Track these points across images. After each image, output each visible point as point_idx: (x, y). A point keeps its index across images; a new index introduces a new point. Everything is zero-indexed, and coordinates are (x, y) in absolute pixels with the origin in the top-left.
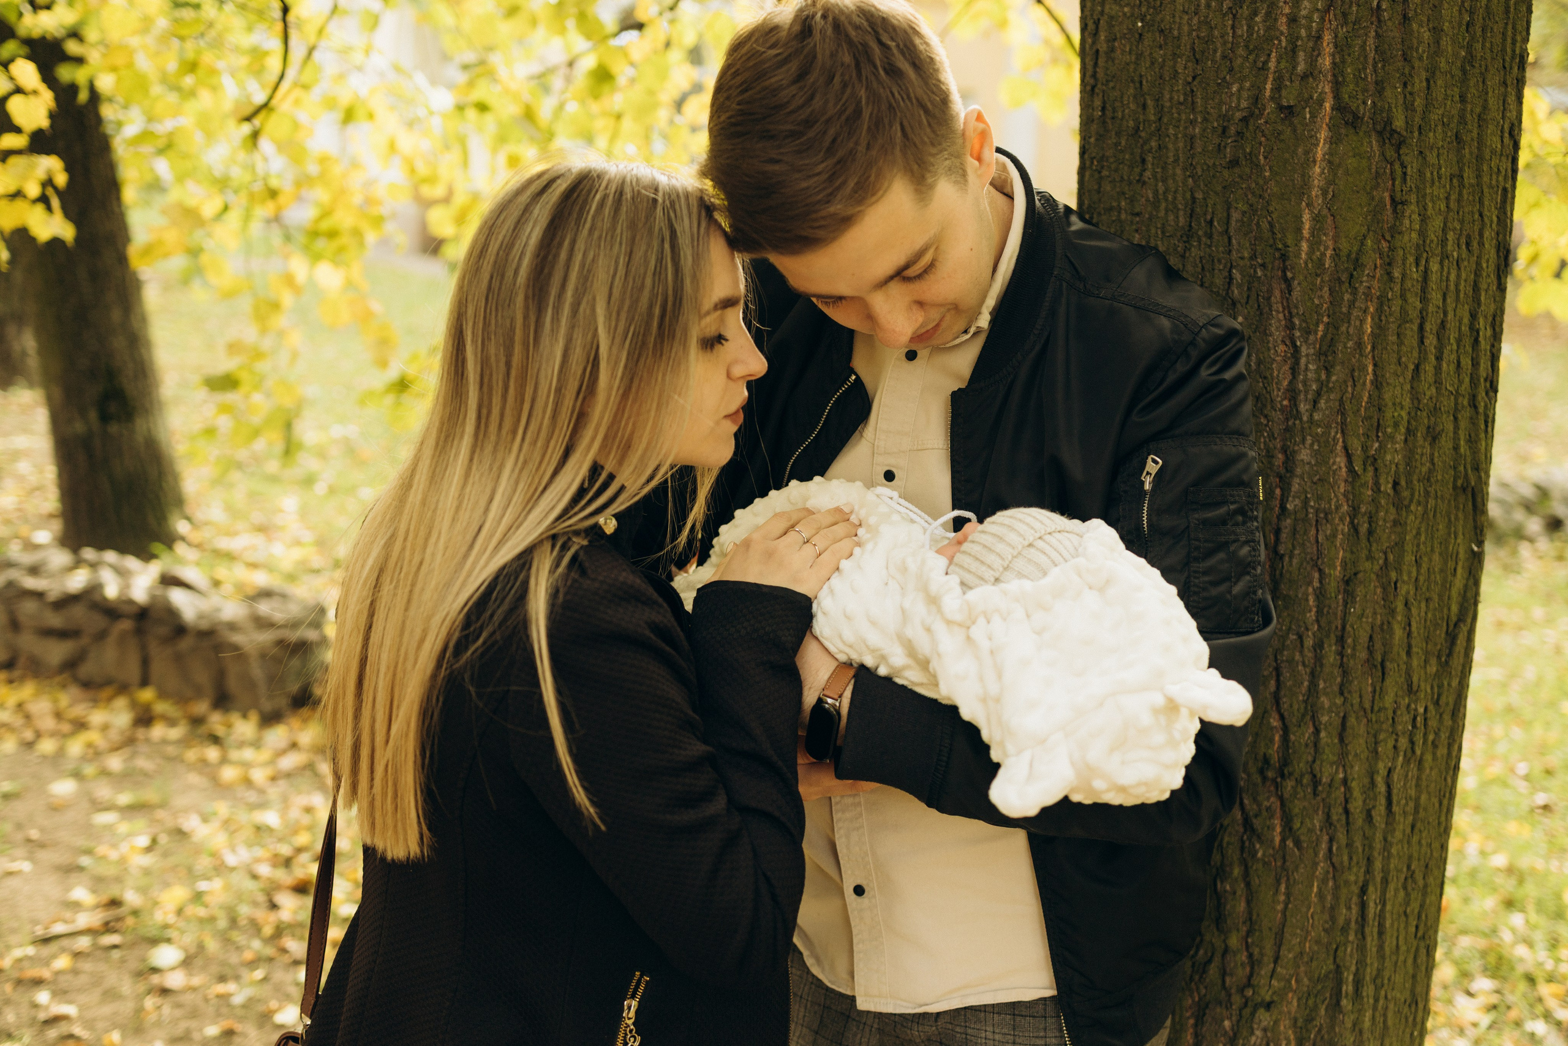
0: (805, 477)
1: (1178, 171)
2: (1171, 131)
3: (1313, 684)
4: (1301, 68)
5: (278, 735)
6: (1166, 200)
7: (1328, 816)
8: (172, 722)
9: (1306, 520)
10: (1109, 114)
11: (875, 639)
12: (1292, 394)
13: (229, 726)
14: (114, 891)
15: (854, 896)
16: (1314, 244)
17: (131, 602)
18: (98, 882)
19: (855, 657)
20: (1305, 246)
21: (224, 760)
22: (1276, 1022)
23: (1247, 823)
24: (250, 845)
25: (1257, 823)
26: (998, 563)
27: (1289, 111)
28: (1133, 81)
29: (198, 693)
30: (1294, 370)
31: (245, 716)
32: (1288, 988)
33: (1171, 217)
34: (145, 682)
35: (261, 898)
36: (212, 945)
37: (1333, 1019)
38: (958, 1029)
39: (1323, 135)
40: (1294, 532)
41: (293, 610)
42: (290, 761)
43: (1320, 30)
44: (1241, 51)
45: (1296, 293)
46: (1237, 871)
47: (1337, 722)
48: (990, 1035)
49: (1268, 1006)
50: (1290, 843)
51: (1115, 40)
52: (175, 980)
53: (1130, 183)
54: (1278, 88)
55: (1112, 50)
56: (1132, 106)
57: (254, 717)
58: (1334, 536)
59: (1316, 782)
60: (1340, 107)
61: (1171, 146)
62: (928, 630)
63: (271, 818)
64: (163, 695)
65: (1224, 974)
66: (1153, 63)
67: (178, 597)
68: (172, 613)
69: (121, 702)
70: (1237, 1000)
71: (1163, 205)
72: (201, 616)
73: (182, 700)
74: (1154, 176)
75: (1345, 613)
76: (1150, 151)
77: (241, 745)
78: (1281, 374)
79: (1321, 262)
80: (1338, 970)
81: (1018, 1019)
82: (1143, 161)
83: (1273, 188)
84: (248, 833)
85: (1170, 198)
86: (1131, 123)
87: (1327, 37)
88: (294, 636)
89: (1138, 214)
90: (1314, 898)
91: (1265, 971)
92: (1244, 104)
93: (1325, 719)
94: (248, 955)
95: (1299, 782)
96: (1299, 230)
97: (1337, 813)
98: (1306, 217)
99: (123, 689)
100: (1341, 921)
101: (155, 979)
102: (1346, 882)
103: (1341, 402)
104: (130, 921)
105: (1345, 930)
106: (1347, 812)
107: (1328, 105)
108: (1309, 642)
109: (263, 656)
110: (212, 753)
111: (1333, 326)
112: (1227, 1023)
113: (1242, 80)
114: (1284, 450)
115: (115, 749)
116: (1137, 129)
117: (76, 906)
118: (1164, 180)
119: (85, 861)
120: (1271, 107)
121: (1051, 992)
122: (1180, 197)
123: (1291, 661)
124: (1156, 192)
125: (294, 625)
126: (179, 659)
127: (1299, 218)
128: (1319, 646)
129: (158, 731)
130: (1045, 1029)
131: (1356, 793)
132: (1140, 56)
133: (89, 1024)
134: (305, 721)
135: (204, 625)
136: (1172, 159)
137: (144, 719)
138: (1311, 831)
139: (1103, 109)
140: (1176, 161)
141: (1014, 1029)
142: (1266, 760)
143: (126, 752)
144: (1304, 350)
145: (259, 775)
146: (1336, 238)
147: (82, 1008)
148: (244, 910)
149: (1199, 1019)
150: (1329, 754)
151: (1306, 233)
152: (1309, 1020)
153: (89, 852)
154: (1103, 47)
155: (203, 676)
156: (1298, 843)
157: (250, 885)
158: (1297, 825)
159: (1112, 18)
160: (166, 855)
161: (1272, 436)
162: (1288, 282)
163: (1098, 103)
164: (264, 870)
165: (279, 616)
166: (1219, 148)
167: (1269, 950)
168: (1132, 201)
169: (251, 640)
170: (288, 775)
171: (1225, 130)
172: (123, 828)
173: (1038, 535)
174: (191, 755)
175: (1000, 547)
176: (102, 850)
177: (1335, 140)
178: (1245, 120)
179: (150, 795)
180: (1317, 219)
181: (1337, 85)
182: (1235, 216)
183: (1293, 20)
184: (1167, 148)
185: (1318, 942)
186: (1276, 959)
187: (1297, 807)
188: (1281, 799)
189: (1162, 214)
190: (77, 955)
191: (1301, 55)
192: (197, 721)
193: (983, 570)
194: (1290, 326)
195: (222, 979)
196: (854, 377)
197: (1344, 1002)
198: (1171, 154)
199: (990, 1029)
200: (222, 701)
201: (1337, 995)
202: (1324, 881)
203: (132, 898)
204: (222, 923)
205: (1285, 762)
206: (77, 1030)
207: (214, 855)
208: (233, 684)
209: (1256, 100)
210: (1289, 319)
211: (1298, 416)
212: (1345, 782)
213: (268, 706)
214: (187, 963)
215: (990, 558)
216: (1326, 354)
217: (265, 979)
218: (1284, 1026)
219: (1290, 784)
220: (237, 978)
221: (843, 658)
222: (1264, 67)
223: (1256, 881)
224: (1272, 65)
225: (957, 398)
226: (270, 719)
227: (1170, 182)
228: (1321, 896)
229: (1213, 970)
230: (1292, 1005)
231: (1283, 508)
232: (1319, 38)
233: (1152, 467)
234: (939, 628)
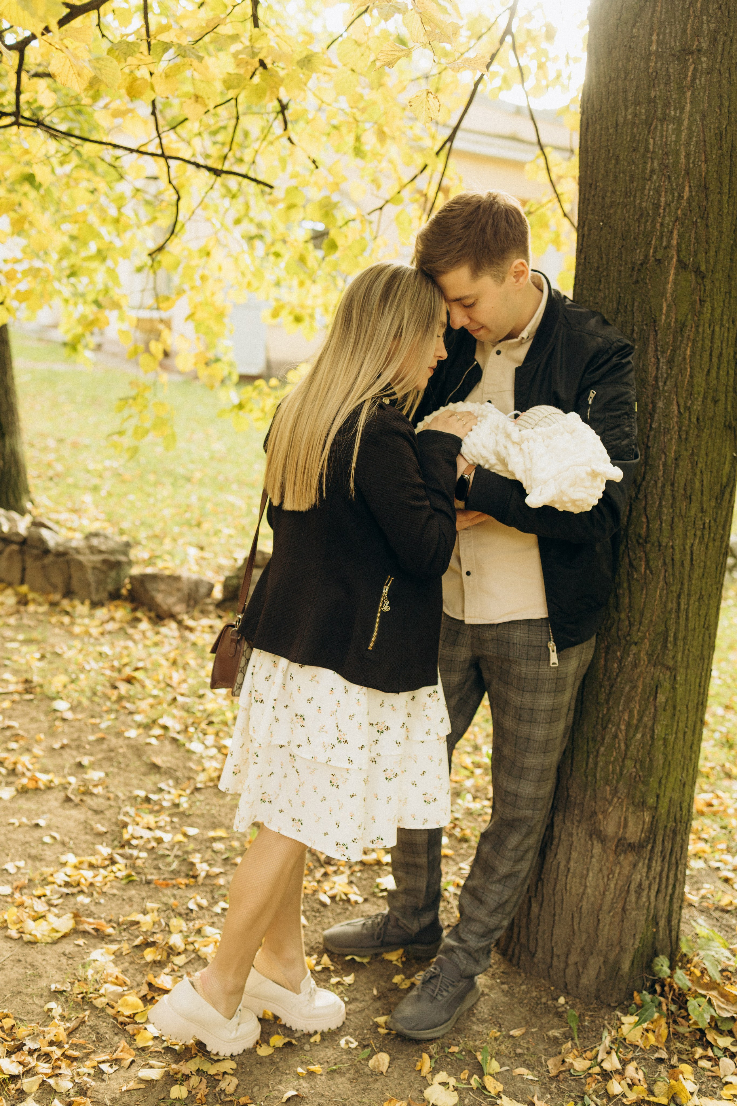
0: (455, 402)
1: (615, 285)
2: (612, 268)
3: (660, 503)
4: (664, 244)
5: (102, 613)
6: (609, 297)
7: (664, 561)
8: (40, 604)
9: (660, 432)
10: (588, 261)
11: (484, 453)
12: (656, 379)
13: (74, 607)
14: (26, 676)
15: (466, 576)
16: (668, 316)
17: (18, 534)
18: (16, 672)
19: (476, 461)
20: (663, 317)
21: (72, 623)
22: (639, 651)
23: (631, 564)
24: (97, 662)
25: (635, 563)
26: (533, 422)
27: (659, 261)
28: (598, 247)
29: (55, 588)
30: (657, 369)
31: (83, 603)
32: (645, 637)
34: (22, 582)
35: (108, 685)
36: (85, 702)
37: (664, 653)
39: (672, 271)
40: (655, 437)
41: (110, 545)
42: (111, 626)
43: (673, 229)
44: (641, 236)
45: (659, 336)
46: (625, 585)
47: (670, 519)
49: (636, 644)
50: (648, 572)
51: (591, 229)
52: (69, 715)
53: (595, 290)
54: (655, 252)
55: (590, 234)
56: (597, 258)
57: (87, 602)
58: (671, 439)
59: (660, 545)
60: (679, 261)
61: (612, 275)
62: (506, 447)
63: (106, 649)
64: (32, 589)
65: (618, 630)
66: (606, 240)
67: (45, 533)
68: (42, 541)
69: (9, 591)
70: (623, 642)
71: (608, 299)
72: (58, 544)
73: (44, 592)
74: (605, 287)
75: (675, 473)
76: (603, 277)
77: (82, 617)
78: (652, 370)
79: (669, 324)
80: (667, 630)
82: (601, 281)
83: (652, 292)
84: (96, 654)
85: (611, 296)
86: (596, 265)
87: (675, 232)
88: (112, 558)
90: (658, 597)
91: (635, 628)
92: (641, 258)
93: (665, 518)
94: (105, 708)
95: (653, 545)
96: (661, 310)
97: (668, 560)
98: (665, 305)
99: (10, 585)
100: (669, 608)
101: (58, 714)
102: (672, 592)
103: (676, 382)
104: (38, 690)
105: (670, 613)
106: (673, 560)
107: (675, 260)
108: (660, 485)
109: (94, 568)
110: (66, 620)
111: (674, 351)
112: (619, 654)
113: (641, 248)
114: (652, 403)
115: (11, 615)
116: (598, 268)
117: (7, 682)
118: (609, 289)
119: (7, 662)
120: (652, 259)
121: (544, 615)
122: (614, 296)
123: (651, 492)
124: (605, 294)
125: (112, 552)
126: (44, 568)
127: (661, 305)
128: (663, 486)
129: (32, 608)
131: (677, 552)
132: (601, 237)
133: (27, 731)
134: (116, 607)
135: (61, 549)
136: (612, 280)
137: (23, 601)
138: (657, 566)
139: (586, 259)
140: (614, 281)
142: (640, 536)
143: (17, 616)
144: (662, 360)
145: (95, 632)
146: (676, 314)
147: (20, 725)
148: (99, 688)
149: (607, 653)
150: (666, 533)
151: (664, 311)
152: (653, 651)
153: (9, 659)
154: (586, 232)
155: (58, 580)
156: (651, 572)
157: (101, 678)
158: (651, 563)
159: (590, 220)
160: (51, 663)
161: (648, 397)
162: (656, 331)
163: (583, 256)
164: (108, 672)
165: (103, 548)
166: (631, 276)
167: (637, 619)
168: (595, 297)
169: (88, 559)
170: (110, 633)
171: (633, 269)
172: (25, 649)
174: (54, 620)
175: (534, 417)
176: (15, 657)
177: (677, 274)
178: (642, 264)
179: (35, 635)
180: (669, 306)
181: (678, 252)
182: (636, 304)
183: (662, 224)
184: (610, 275)
185: (659, 617)
186: (640, 623)
187: (652, 556)
188: (645, 552)
190: (13, 702)
191: (665, 239)
192: (53, 604)
193: (527, 425)
194: (656, 350)
195: (93, 717)
196: (476, 363)
197: (669, 645)
198: (612, 278)
200: (69, 593)
201: (666, 641)
202: (662, 590)
203: (36, 679)
204: (89, 694)
205: (648, 536)
206: (21, 732)
207: (78, 664)
208: (75, 583)
209: (646, 256)
210: (656, 347)
211: (658, 388)
212: (672, 547)
213: (95, 598)
214: (73, 709)
215: (530, 421)
216: (670, 362)
217: (116, 719)
218: (643, 654)
219: (649, 546)
220: (101, 717)
221: (471, 462)
222: (650, 243)
223: (633, 589)
224: (653, 242)
225: (518, 371)
226: (95, 605)
227: (611, 289)
228: (661, 596)
229: (614, 630)
230: (647, 644)
231: (651, 427)
232: (672, 232)
233: (592, 394)
234: (510, 445)
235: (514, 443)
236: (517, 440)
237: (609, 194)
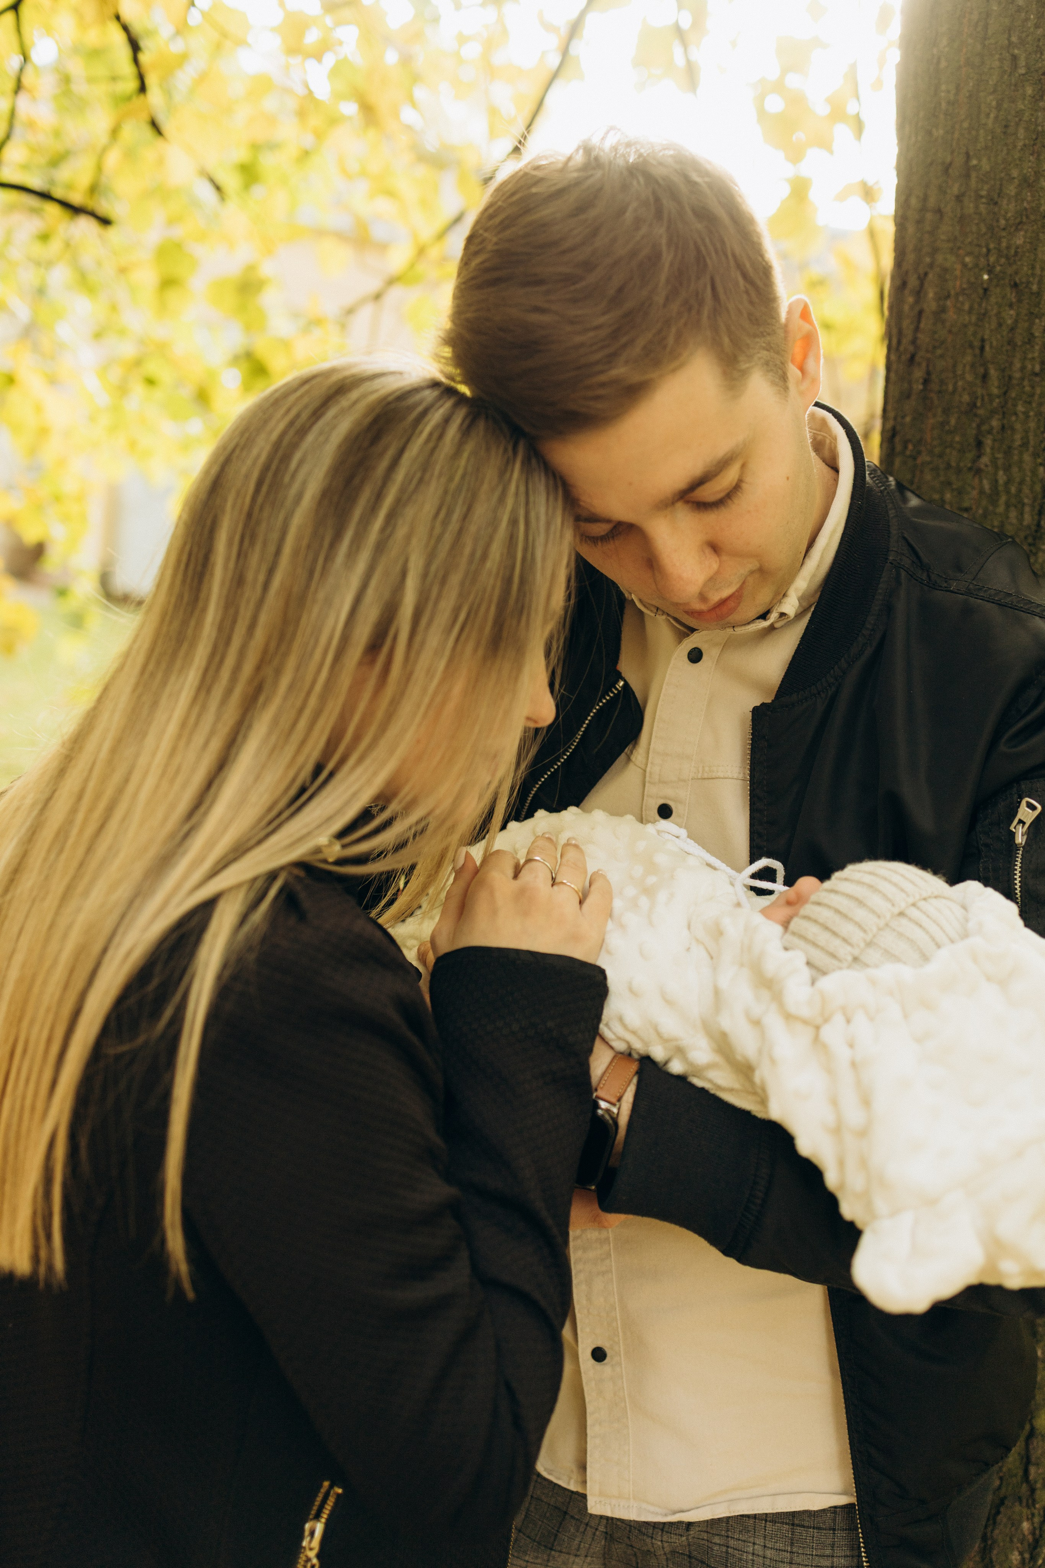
0: (556, 807)
1: (1027, 457)
2: (1020, 408)
6: (1008, 492)
10: (934, 386)
11: (671, 1025)
15: (592, 1361)
19: (639, 1046)
26: (857, 936)
28: (971, 346)
33: (1013, 514)
38: (717, 1540)
48: (759, 1549)
51: (948, 297)
53: (959, 471)
55: (942, 310)
56: (969, 377)
61: (1018, 426)
62: (757, 1023)
66: (1000, 325)
71: (1003, 499)
74: (994, 461)
76: (989, 432)
81: (798, 1530)
82: (979, 444)
85: (1013, 490)
86: (966, 398)
89: (967, 510)
116: (974, 405)
118: (1007, 469)
122: (1026, 490)
124: (995, 482)
130: (833, 1546)
132: (983, 316)
136: (1018, 443)
139: (926, 382)
140: (1025, 444)
141: (792, 1544)
154: (929, 305)
159: (946, 270)
163: (918, 374)
173: (911, 900)
175: (860, 914)
184: (1013, 429)
189: (1001, 509)
193: (835, 944)
196: (621, 683)
198: (1018, 437)
199: (760, 1541)
215: (846, 929)
221: (620, 1046)
225: (759, 714)
227: (1015, 470)
233: (1026, 814)
234: (774, 1023)
235: (789, 1017)
236: (805, 1012)
237: (1011, 190)
